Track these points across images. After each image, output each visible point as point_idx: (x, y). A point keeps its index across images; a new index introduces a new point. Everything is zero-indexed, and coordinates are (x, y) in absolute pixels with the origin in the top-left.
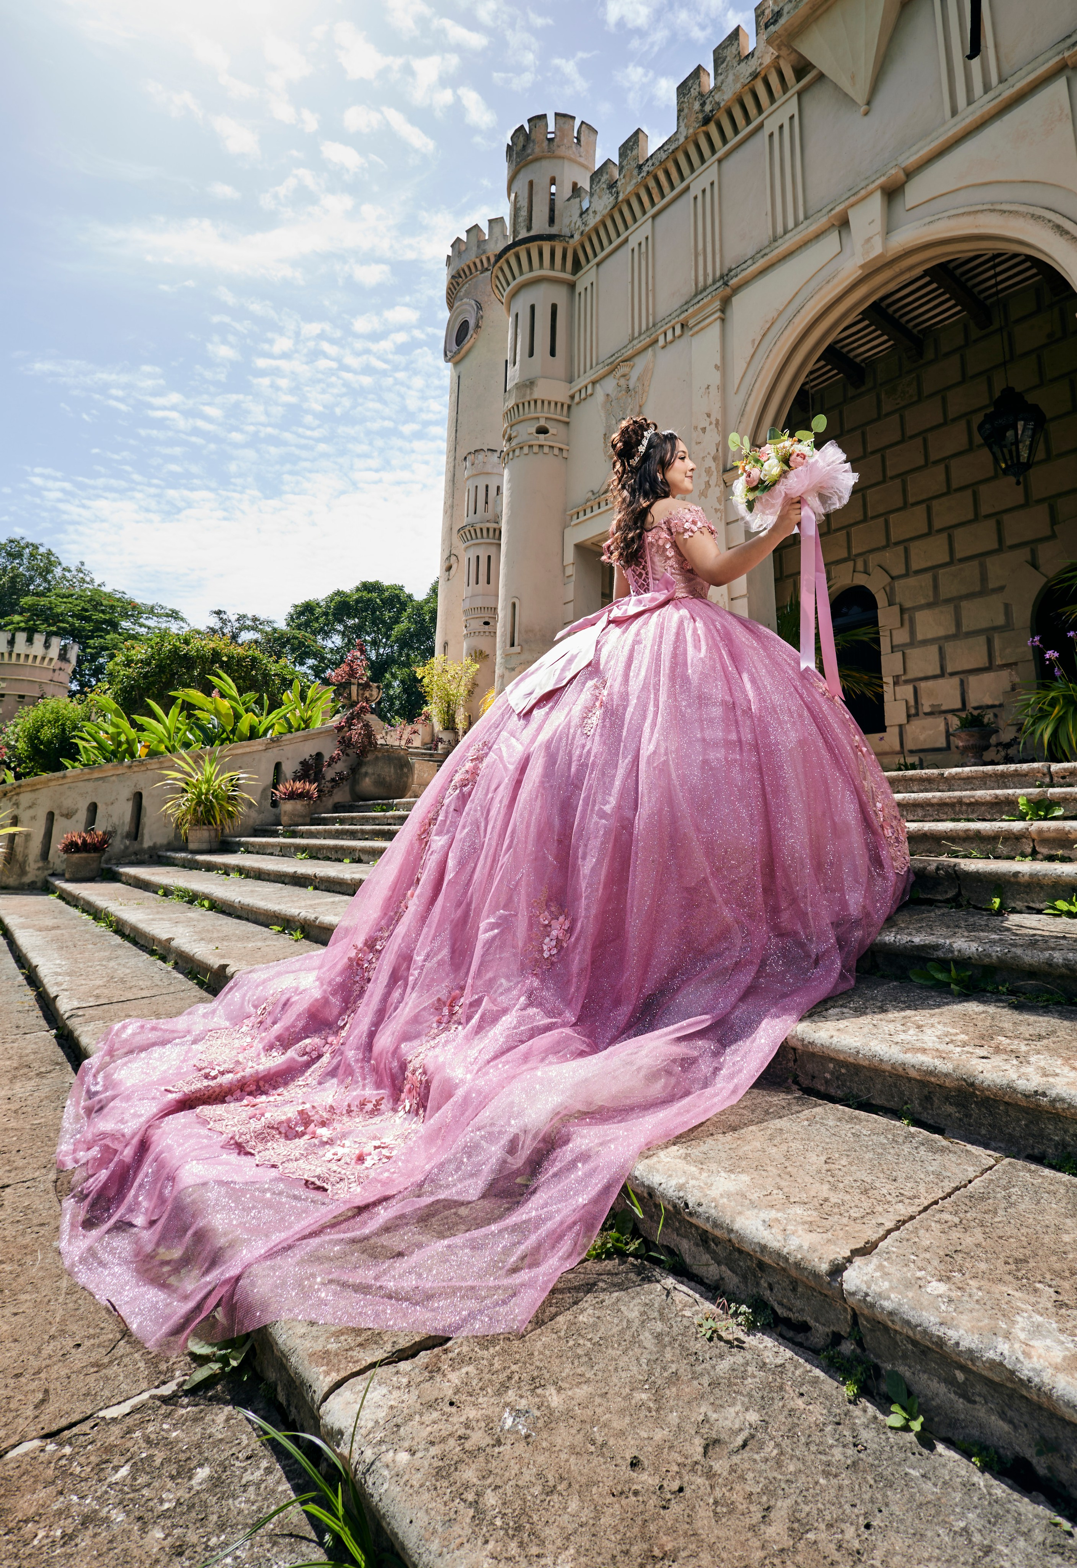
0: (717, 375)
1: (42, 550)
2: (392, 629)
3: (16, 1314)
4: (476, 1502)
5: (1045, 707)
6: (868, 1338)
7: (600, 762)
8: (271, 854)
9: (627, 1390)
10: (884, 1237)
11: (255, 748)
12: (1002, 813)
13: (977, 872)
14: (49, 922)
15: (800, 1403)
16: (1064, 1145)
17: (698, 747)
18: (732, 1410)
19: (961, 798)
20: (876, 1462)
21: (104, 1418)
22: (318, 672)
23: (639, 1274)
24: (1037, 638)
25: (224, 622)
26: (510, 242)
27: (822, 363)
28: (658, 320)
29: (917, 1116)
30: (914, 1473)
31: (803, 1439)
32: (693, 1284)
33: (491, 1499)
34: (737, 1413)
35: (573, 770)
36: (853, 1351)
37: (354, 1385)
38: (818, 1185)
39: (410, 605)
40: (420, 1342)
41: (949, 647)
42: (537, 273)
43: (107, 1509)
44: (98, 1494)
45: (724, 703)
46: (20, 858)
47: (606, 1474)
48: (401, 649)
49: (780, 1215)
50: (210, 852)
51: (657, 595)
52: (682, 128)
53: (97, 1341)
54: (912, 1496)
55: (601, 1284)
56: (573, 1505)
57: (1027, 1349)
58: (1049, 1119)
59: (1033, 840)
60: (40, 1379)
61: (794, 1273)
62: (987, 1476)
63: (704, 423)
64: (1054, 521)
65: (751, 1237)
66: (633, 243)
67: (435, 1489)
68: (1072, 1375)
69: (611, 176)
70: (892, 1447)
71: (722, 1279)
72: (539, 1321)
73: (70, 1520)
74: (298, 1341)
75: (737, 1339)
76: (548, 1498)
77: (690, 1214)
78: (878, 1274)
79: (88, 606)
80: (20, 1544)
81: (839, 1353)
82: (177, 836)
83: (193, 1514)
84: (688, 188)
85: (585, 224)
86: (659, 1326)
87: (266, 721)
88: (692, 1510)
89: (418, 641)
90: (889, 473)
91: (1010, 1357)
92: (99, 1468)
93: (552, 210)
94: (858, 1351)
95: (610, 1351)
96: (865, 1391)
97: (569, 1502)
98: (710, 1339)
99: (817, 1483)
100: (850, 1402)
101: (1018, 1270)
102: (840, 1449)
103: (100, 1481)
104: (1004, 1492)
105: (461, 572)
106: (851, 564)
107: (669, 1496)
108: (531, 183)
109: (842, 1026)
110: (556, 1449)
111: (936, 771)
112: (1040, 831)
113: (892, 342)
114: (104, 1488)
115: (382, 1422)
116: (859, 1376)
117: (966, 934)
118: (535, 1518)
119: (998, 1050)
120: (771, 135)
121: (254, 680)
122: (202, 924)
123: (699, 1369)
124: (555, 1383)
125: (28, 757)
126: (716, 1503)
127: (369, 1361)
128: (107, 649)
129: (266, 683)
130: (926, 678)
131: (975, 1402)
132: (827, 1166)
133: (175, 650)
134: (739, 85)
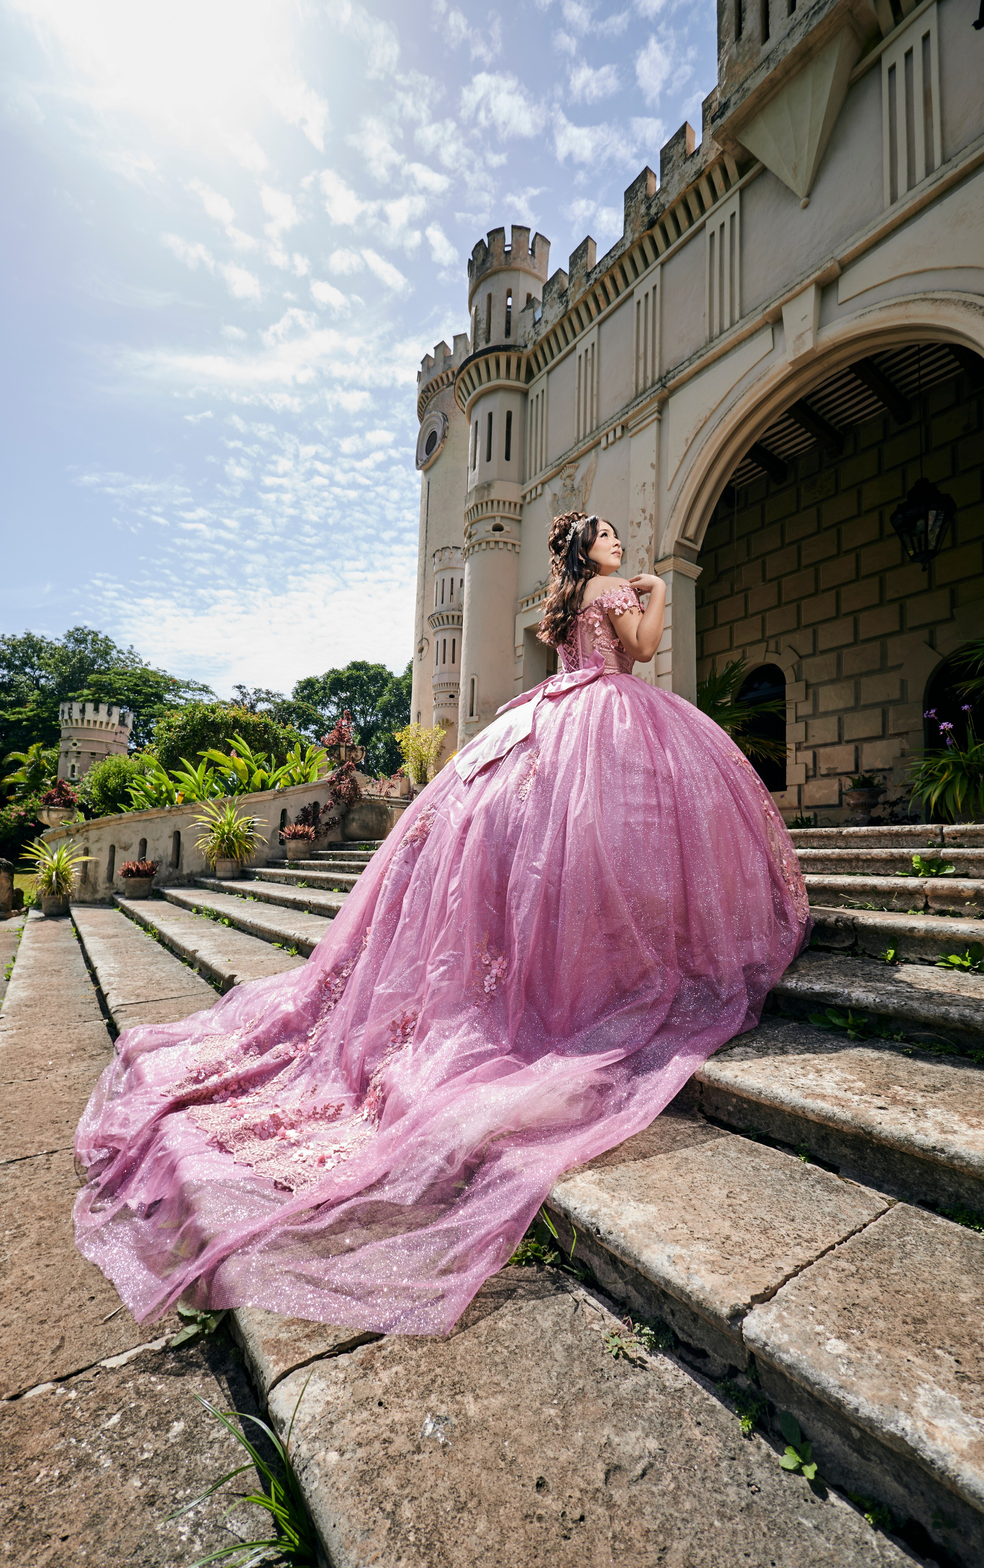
0: (653, 473)
1: (101, 636)
2: (376, 701)
3: (47, 1266)
4: (393, 1512)
5: (935, 772)
6: (765, 1378)
7: (532, 824)
8: (279, 882)
9: (538, 1404)
10: (783, 1283)
11: (265, 798)
12: (896, 869)
13: (875, 926)
14: (111, 931)
15: (697, 1432)
16: (958, 1197)
17: (622, 811)
18: (633, 1435)
19: (858, 855)
20: (770, 1507)
21: (105, 1367)
22: (318, 735)
23: (554, 1284)
24: (933, 711)
25: (244, 695)
26: (471, 353)
27: (749, 461)
28: (601, 422)
29: (813, 1153)
30: (808, 1523)
31: (699, 1474)
32: (602, 1297)
33: (407, 1511)
34: (638, 1439)
35: (509, 830)
36: (749, 1386)
37: (298, 1376)
38: (720, 1220)
39: (390, 681)
40: (359, 1337)
41: (847, 719)
42: (494, 382)
43: (97, 1454)
44: (92, 1439)
45: (646, 771)
46: (92, 880)
47: (513, 1494)
48: (384, 717)
49: (684, 1251)
50: (233, 879)
51: (587, 671)
52: (629, 233)
53: (107, 1295)
54: (805, 1550)
55: (520, 1291)
56: (482, 1526)
57: (931, 1429)
58: (944, 1171)
59: (926, 896)
60: (59, 1327)
61: (695, 1309)
62: (880, 1534)
63: (639, 518)
64: (953, 604)
65: (656, 1270)
66: (580, 350)
67: (358, 1494)
68: (979, 1465)
69: (562, 286)
70: (785, 1491)
71: (629, 1297)
72: (463, 1325)
73: (67, 1461)
74: (256, 1327)
75: (640, 1358)
76: (459, 1516)
77: (601, 1239)
78: (777, 1325)
79: (140, 683)
80: (25, 1481)
81: (736, 1386)
82: (208, 865)
83: (166, 1466)
84: (631, 294)
85: (537, 334)
86: (569, 1338)
87: (274, 777)
88: (591, 1543)
89: (398, 711)
90: (804, 562)
91: (913, 1435)
92: (95, 1414)
93: (508, 322)
94: (754, 1387)
95: (524, 1361)
96: (761, 1426)
97: (478, 1522)
98: (617, 1357)
99: (712, 1525)
100: (745, 1436)
101: (917, 1332)
102: (735, 1488)
103: (95, 1426)
104: (897, 1555)
105: (431, 652)
106: (764, 645)
107: (570, 1525)
108: (490, 296)
109: (746, 1066)
110: (470, 1462)
111: (835, 830)
112: (934, 889)
113: (814, 439)
114: (98, 1433)
115: (318, 1418)
116: (754, 1412)
117: (863, 984)
118: (446, 1536)
119: (895, 1101)
120: (712, 235)
121: (266, 742)
122: (222, 939)
123: (604, 1386)
124: (473, 1391)
125: (100, 801)
126: (614, 1537)
127: (313, 1354)
128: (154, 716)
129: (276, 745)
130: (825, 745)
131: (869, 1460)
132: (728, 1201)
133: (205, 718)
134: (684, 185)
